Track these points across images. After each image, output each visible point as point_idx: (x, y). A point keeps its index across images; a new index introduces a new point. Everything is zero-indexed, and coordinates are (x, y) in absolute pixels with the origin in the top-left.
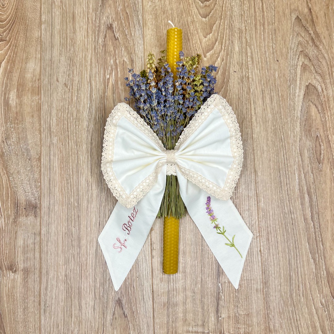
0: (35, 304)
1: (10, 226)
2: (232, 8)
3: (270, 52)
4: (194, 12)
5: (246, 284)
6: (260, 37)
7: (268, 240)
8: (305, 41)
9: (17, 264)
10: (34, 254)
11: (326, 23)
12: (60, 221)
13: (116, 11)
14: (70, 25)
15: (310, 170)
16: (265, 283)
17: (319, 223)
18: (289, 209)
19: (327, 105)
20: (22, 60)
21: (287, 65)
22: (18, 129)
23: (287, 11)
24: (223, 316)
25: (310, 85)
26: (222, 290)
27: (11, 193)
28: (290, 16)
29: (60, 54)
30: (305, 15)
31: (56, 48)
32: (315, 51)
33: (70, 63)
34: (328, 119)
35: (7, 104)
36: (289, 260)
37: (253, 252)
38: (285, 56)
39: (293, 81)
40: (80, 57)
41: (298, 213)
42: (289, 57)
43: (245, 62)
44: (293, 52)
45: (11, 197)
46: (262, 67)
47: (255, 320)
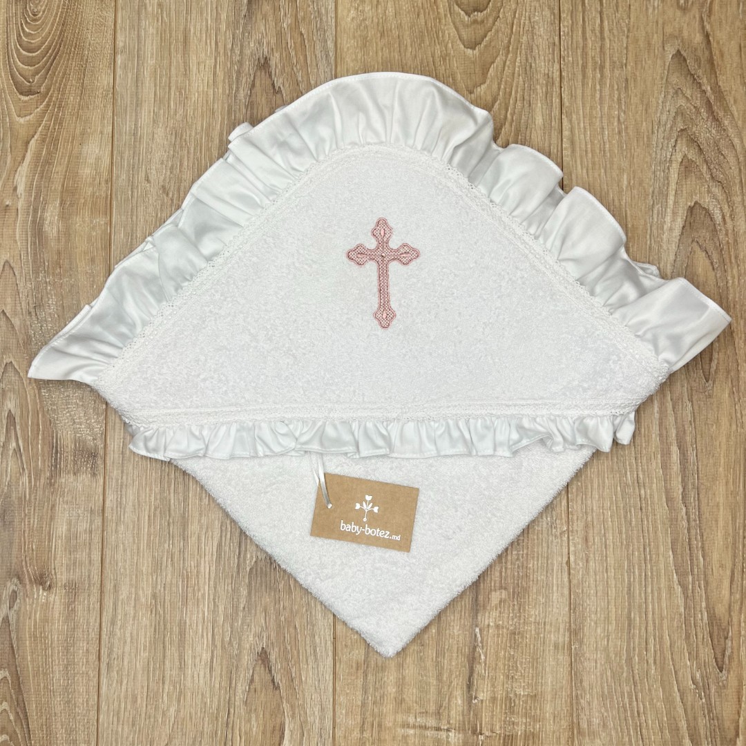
0: (90, 657)
1: (40, 492)
2: (533, 28)
3: (613, 130)
4: (449, 34)
5: (533, 632)
6: (593, 96)
7: (586, 540)
8: (692, 107)
9: (53, 573)
10: (90, 554)
11: (742, 68)
12: (146, 481)
13: (278, 29)
14: (177, 58)
15: (686, 394)
16: (575, 632)
17: (699, 509)
18: (635, 476)
19: (732, 253)
20: (73, 137)
21: (648, 159)
22: (61, 287)
23: (656, 39)
24: (481, 696)
25: (697, 206)
26: (482, 642)
27: (43, 422)
28: (661, 49)
29: (154, 121)
30: (696, 49)
31: (145, 107)
32: (714, 131)
33: (175, 141)
34: (733, 283)
35: (39, 232)
36: (629, 584)
37: (552, 564)
38: (645, 139)
39: (661, 195)
40: (196, 129)
41: (654, 485)
42: (654, 143)
43: (555, 151)
44: (665, 130)
45: (43, 431)
46: (594, 164)
47: (548, 708)
